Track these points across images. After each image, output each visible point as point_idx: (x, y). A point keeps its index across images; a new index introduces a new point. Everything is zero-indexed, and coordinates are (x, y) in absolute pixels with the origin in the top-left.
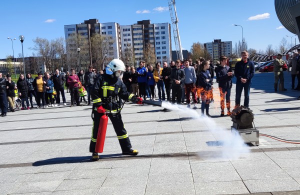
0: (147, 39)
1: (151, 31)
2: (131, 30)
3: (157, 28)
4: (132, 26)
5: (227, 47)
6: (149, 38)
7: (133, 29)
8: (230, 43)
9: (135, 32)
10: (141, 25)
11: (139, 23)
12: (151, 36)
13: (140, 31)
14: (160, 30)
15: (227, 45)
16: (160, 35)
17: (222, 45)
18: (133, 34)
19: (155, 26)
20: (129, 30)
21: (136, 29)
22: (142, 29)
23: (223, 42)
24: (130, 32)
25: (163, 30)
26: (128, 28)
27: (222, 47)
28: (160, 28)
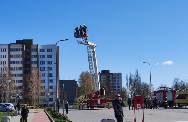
0: (28, 63)
1: (34, 53)
2: (7, 50)
3: (42, 50)
4: (9, 45)
5: (117, 80)
6: (31, 63)
7: (10, 50)
8: (119, 75)
9: (12, 53)
10: (21, 45)
11: (18, 42)
12: (34, 59)
13: (20, 53)
14: (46, 53)
15: (117, 77)
16: (46, 60)
17: (111, 77)
18: (10, 56)
19: (40, 47)
20: (5, 50)
21: (14, 50)
22: (22, 50)
23: (112, 74)
24: (6, 53)
25: (50, 53)
26: (3, 47)
27: (111, 80)
28: (46, 50)
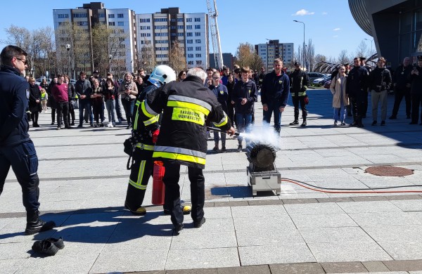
0: (174, 34)
1: (180, 24)
2: (151, 20)
3: (189, 20)
4: (153, 15)
5: (287, 51)
6: (178, 35)
7: (154, 20)
8: (291, 46)
9: (157, 24)
10: (165, 15)
11: (164, 11)
12: (180, 31)
13: (165, 23)
14: (193, 23)
15: (287, 48)
16: (194, 31)
17: (280, 48)
18: (154, 27)
19: (186, 17)
20: (148, 20)
21: (158, 20)
22: (167, 20)
23: (282, 44)
24: (150, 24)
25: (197, 23)
26: (146, 18)
27: (280, 52)
28: (193, 20)
